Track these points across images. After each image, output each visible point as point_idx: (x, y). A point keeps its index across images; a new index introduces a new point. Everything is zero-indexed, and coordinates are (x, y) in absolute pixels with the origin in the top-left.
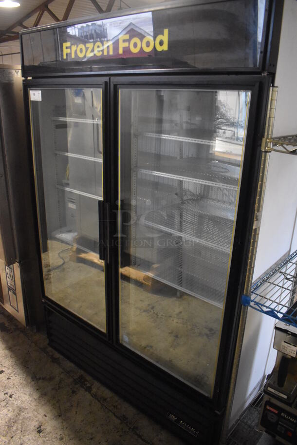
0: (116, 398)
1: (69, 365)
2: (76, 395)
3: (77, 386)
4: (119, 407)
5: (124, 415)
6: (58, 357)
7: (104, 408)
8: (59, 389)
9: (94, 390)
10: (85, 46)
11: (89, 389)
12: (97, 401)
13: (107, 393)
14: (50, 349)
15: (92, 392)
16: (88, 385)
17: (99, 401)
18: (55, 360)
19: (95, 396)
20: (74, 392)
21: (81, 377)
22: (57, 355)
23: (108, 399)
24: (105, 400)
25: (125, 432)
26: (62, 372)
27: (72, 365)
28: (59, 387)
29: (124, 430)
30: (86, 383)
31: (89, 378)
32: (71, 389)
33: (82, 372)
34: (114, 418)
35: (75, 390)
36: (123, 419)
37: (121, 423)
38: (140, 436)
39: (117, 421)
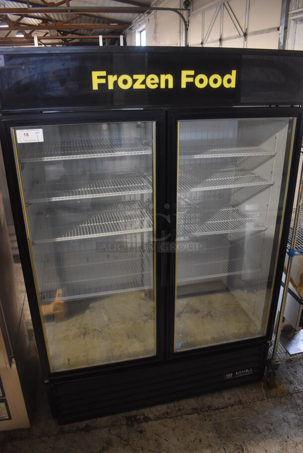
0: (172, 405)
1: (104, 420)
2: (145, 431)
3: (136, 426)
4: (181, 407)
5: (192, 409)
6: (85, 425)
7: (175, 417)
8: (128, 442)
9: (151, 416)
10: (132, 77)
11: (147, 419)
12: (165, 420)
13: (162, 409)
14: (66, 427)
15: (152, 418)
16: (142, 417)
17: (166, 418)
18: (87, 429)
19: (158, 418)
20: (141, 432)
21: (128, 419)
22: (82, 424)
23: (169, 411)
24: (167, 413)
25: (208, 416)
26: (109, 430)
27: (107, 418)
28: (125, 440)
29: (206, 416)
30: (138, 417)
31: (134, 413)
32: (136, 432)
33: (123, 414)
34: (190, 416)
35: (139, 430)
36: (195, 410)
37: (199, 414)
38: (218, 409)
39: (196, 415)
